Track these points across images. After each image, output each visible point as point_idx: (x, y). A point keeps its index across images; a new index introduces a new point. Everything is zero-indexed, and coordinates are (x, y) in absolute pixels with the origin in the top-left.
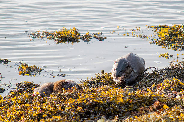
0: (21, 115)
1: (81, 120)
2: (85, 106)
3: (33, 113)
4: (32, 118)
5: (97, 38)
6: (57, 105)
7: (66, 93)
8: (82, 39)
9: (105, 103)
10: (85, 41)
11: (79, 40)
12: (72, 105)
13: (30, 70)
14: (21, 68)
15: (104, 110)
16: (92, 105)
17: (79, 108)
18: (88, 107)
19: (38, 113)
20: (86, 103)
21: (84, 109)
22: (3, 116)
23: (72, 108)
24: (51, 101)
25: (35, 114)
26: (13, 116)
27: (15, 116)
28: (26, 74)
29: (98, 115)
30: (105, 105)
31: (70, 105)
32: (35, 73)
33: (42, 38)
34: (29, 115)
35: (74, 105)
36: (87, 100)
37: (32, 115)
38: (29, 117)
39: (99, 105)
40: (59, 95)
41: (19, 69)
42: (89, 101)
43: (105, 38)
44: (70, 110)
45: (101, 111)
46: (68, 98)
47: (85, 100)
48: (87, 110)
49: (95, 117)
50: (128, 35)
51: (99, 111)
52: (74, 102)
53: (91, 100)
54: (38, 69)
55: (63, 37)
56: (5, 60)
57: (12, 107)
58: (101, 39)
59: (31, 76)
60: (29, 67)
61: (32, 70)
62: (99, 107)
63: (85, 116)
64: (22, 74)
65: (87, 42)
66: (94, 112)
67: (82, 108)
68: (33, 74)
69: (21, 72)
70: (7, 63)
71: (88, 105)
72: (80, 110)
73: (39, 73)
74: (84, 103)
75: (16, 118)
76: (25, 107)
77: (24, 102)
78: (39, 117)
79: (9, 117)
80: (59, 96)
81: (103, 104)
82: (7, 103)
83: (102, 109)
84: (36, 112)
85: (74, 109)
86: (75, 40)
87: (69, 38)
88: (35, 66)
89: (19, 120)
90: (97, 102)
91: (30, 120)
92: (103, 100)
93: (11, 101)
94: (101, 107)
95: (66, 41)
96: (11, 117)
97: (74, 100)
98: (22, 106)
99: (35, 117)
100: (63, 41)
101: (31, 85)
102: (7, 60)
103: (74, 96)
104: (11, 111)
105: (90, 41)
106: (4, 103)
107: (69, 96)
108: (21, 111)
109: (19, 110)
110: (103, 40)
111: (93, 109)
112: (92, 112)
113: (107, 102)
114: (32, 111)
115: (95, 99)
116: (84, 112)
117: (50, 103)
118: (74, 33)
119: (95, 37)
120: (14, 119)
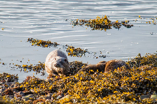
0: (87, 90)
1: (136, 95)
2: (138, 83)
3: (98, 89)
4: (97, 93)
5: (125, 26)
6: (114, 82)
7: (121, 72)
8: (113, 26)
9: (155, 81)
10: (116, 28)
11: (111, 27)
12: (127, 82)
13: (76, 52)
14: (68, 50)
15: (154, 87)
16: (144, 82)
17: (133, 85)
18: (141, 84)
19: (102, 89)
20: (138, 80)
21: (138, 86)
22: (71, 91)
23: (127, 85)
24: (108, 79)
25: (100, 90)
26: (80, 91)
27: (82, 91)
28: (74, 55)
29: (150, 90)
30: (155, 82)
31: (125, 82)
32: (81, 54)
33: (81, 25)
34: (94, 90)
35: (129, 82)
36: (139, 78)
37: (97, 90)
38: (95, 92)
39: (150, 82)
40: (115, 73)
41: (67, 51)
42: (141, 79)
43: (132, 26)
44: (126, 86)
45: (151, 87)
46: (123, 76)
47: (138, 78)
48: (140, 87)
49: (147, 92)
50: (150, 23)
51: (150, 87)
52: (129, 80)
53: (143, 79)
54: (83, 51)
55: (98, 24)
56: (55, 43)
57: (78, 83)
58: (129, 27)
59: (78, 57)
60: (75, 50)
61: (78, 52)
62: (150, 84)
63: (139, 91)
64: (70, 55)
65: (118, 29)
66: (146, 88)
67: (136, 85)
68: (79, 56)
69: (69, 53)
70: (56, 46)
71: (140, 82)
72: (134, 86)
73: (84, 54)
74: (137, 80)
75: (83, 92)
76: (89, 84)
77: (85, 78)
78: (103, 92)
79: (77, 92)
80: (115, 75)
81: (152, 82)
82: (71, 80)
83: (152, 86)
84: (100, 88)
85: (129, 85)
86: (108, 27)
87: (103, 26)
88: (79, 48)
89: (85, 95)
90: (148, 80)
91: (95, 94)
92: (153, 79)
93: (74, 78)
94: (152, 84)
95: (101, 27)
96: (78, 91)
97: (128, 78)
98: (86, 82)
99: (100, 92)
100: (98, 28)
101: (81, 64)
102: (57, 44)
103: (128, 74)
104: (78, 87)
105: (120, 28)
106: (68, 79)
107: (124, 74)
108: (87, 86)
109: (84, 86)
110: (131, 27)
111: (145, 86)
112: (144, 88)
113: (156, 80)
114: (97, 87)
115: (146, 77)
116: (137, 88)
117: (108, 80)
118: (106, 21)
119: (124, 25)
120: (81, 93)
